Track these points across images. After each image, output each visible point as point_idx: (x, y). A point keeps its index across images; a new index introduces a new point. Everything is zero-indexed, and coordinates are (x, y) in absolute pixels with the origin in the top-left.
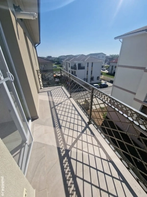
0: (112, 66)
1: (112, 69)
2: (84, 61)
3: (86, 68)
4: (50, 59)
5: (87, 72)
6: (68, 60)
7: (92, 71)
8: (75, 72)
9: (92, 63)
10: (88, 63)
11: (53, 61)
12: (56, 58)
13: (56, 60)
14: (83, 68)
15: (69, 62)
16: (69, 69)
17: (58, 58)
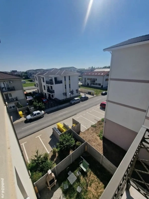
0: (85, 79)
1: (85, 81)
2: (60, 75)
3: (63, 81)
4: (16, 73)
5: (65, 85)
6: (42, 74)
7: (70, 85)
8: (51, 87)
9: (69, 77)
10: (65, 77)
11: (19, 76)
12: (23, 72)
13: (23, 74)
14: (61, 82)
15: (42, 76)
16: (44, 84)
17: (26, 73)
